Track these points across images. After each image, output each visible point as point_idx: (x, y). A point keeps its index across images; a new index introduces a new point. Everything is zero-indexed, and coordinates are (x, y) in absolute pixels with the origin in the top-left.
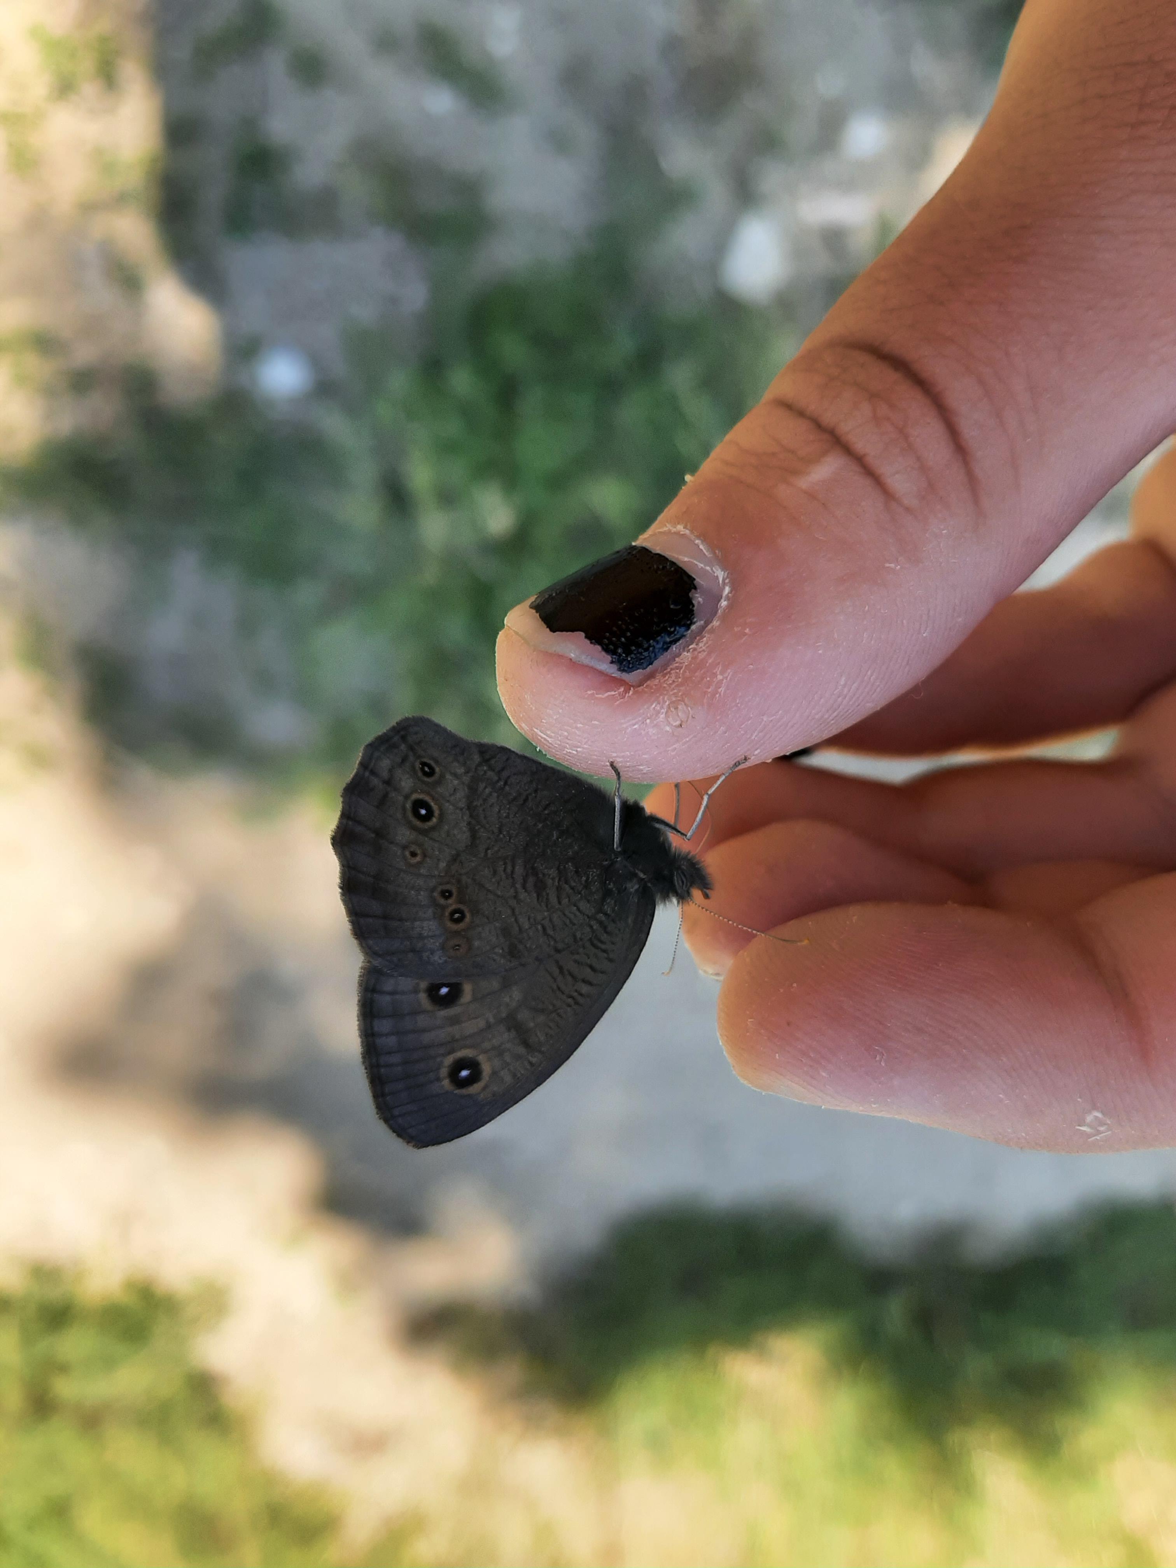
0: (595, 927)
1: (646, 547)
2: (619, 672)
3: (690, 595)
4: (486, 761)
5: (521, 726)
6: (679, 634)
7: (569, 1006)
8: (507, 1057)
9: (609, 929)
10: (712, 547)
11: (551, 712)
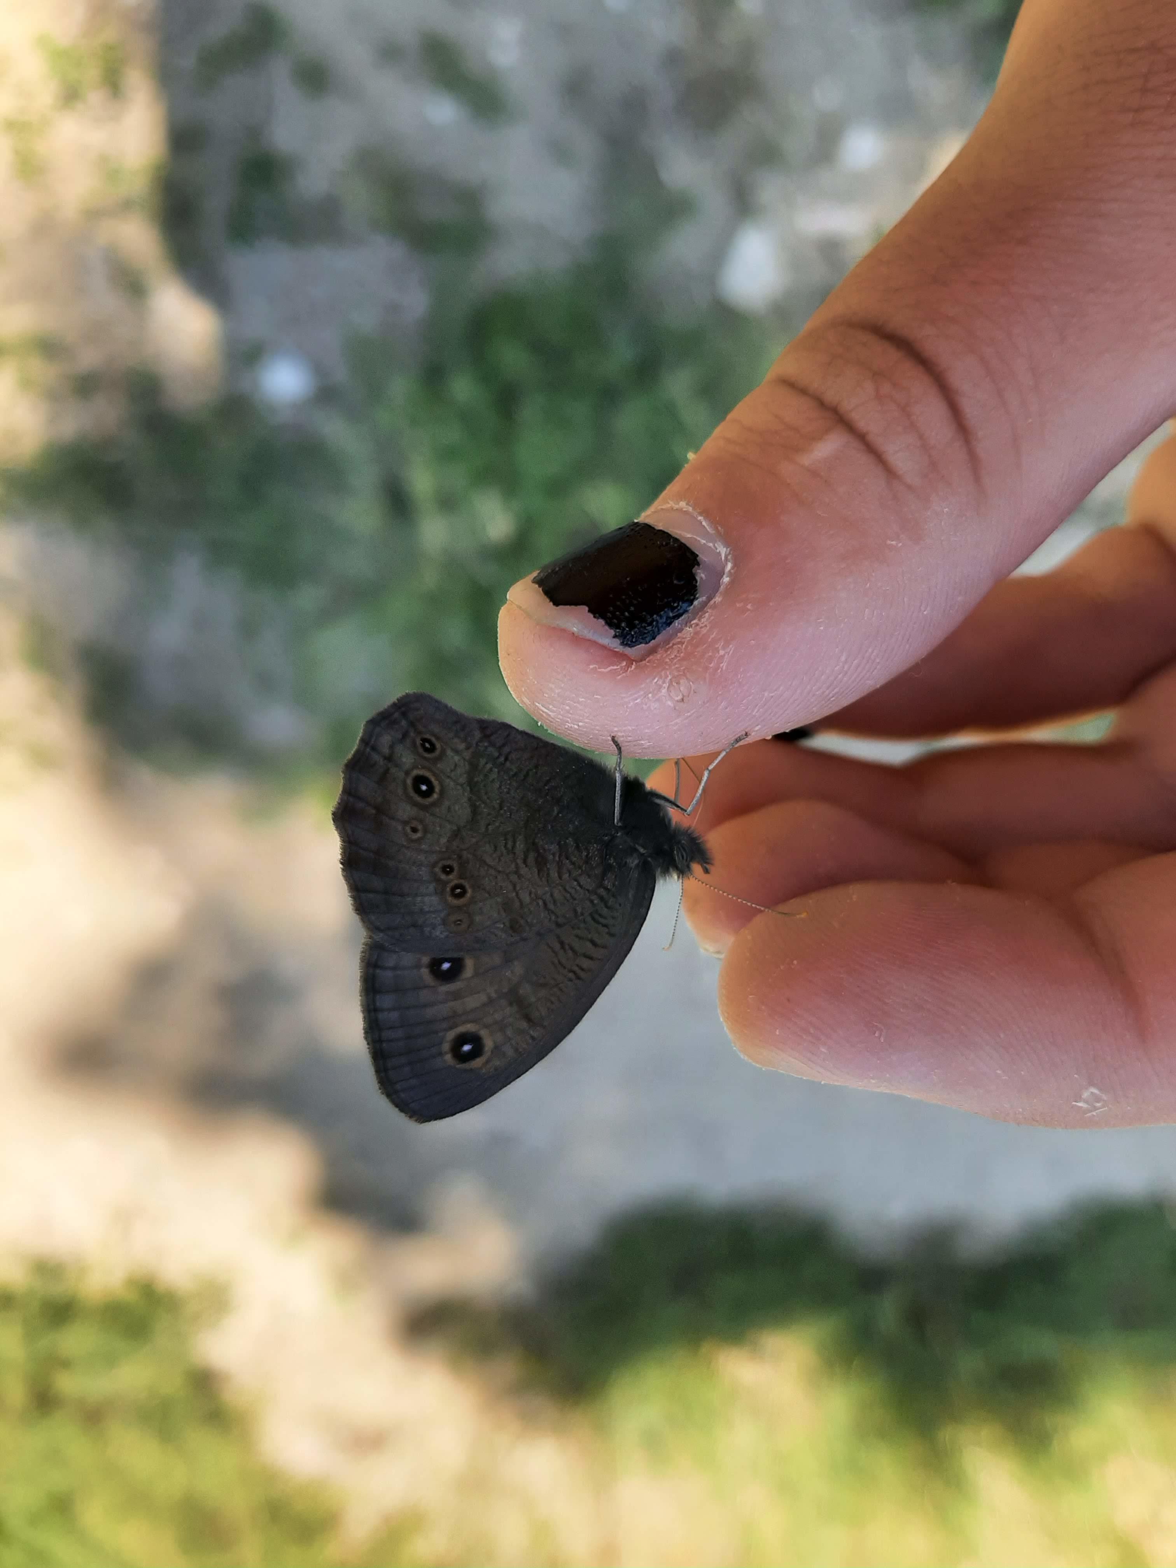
0: (596, 902)
1: (648, 524)
2: (622, 647)
3: (694, 570)
4: (486, 737)
5: (523, 701)
6: (682, 609)
7: (570, 980)
8: (509, 1032)
9: (610, 903)
10: (713, 522)
11: (553, 686)
